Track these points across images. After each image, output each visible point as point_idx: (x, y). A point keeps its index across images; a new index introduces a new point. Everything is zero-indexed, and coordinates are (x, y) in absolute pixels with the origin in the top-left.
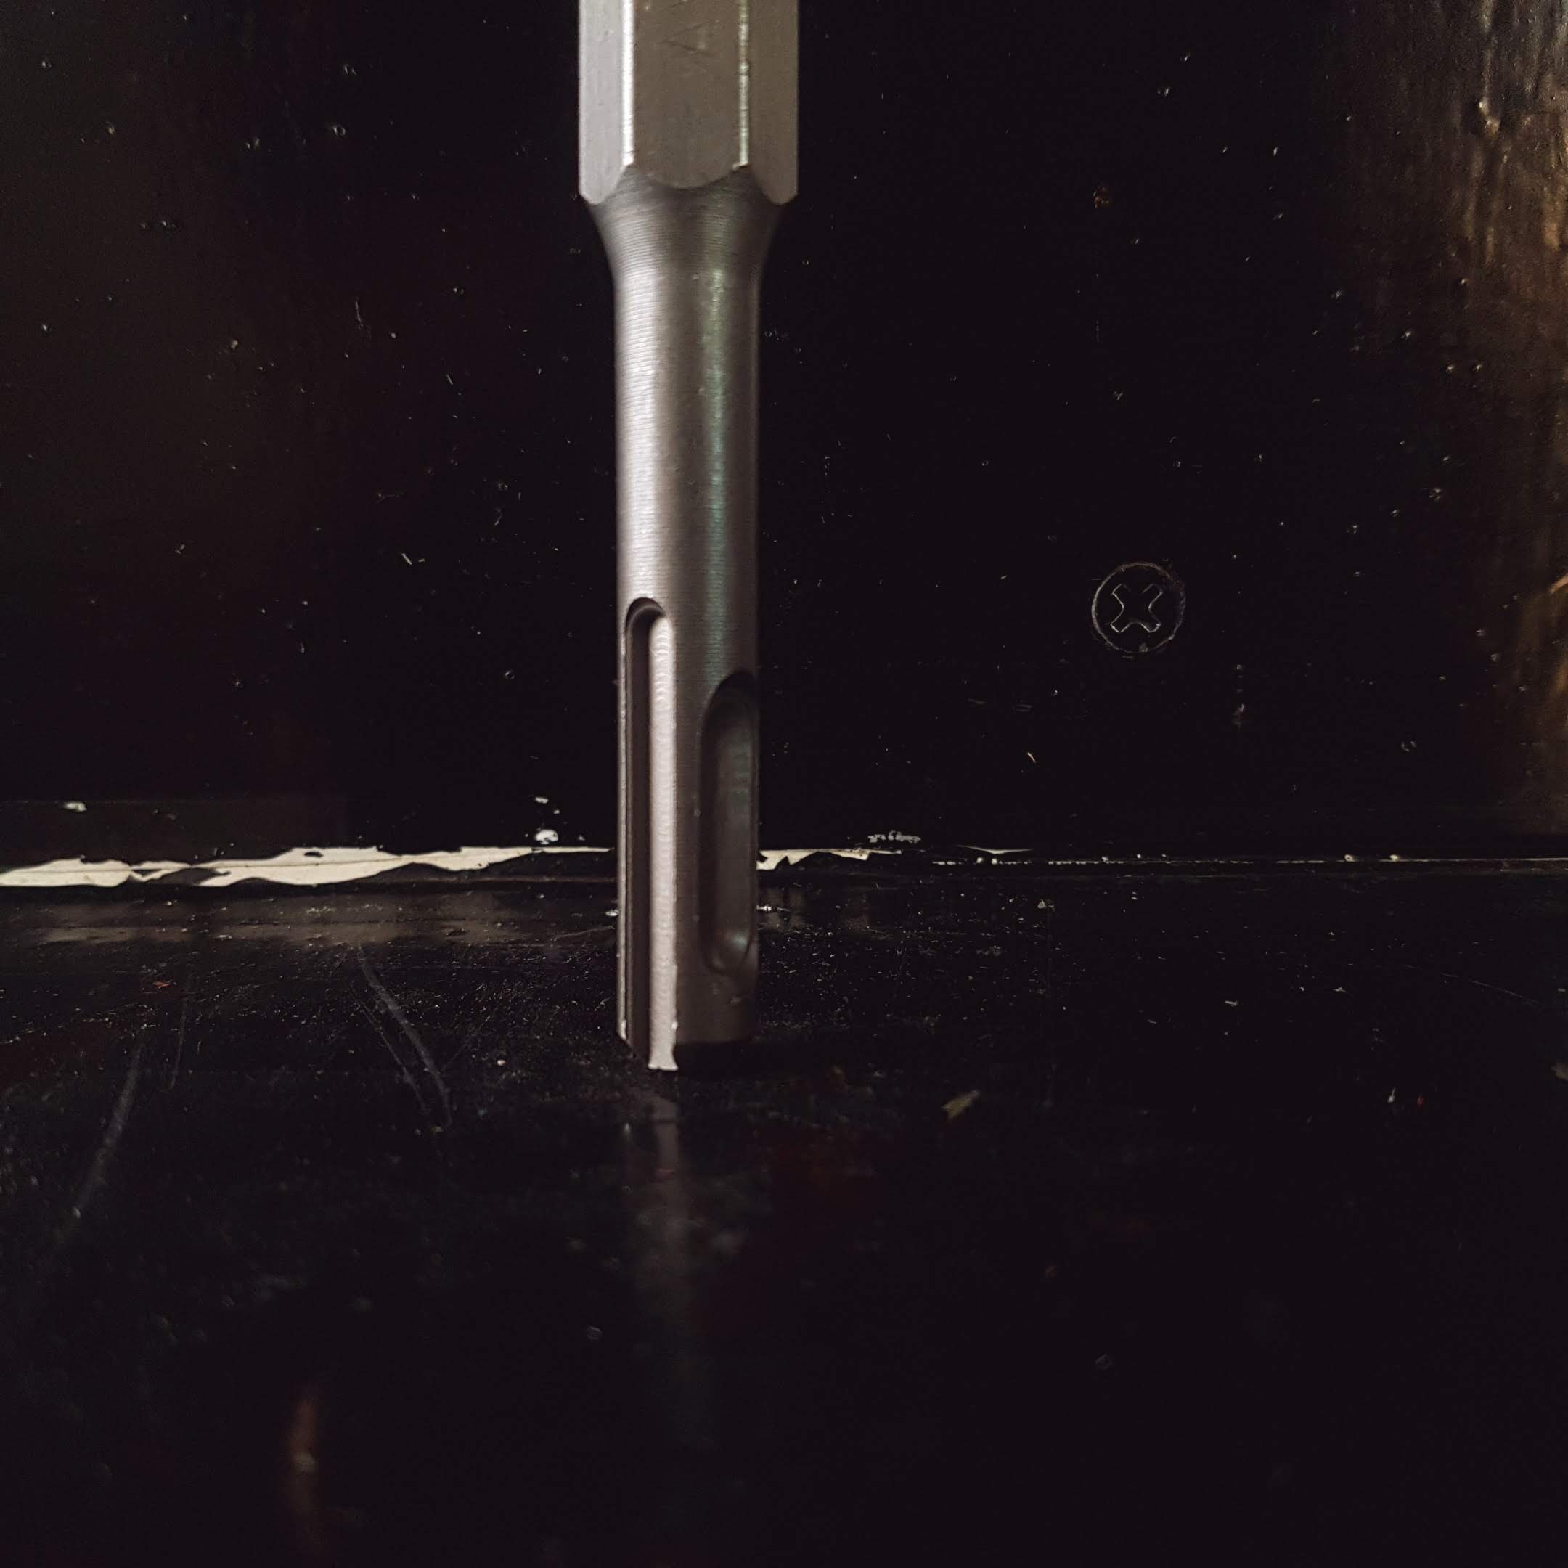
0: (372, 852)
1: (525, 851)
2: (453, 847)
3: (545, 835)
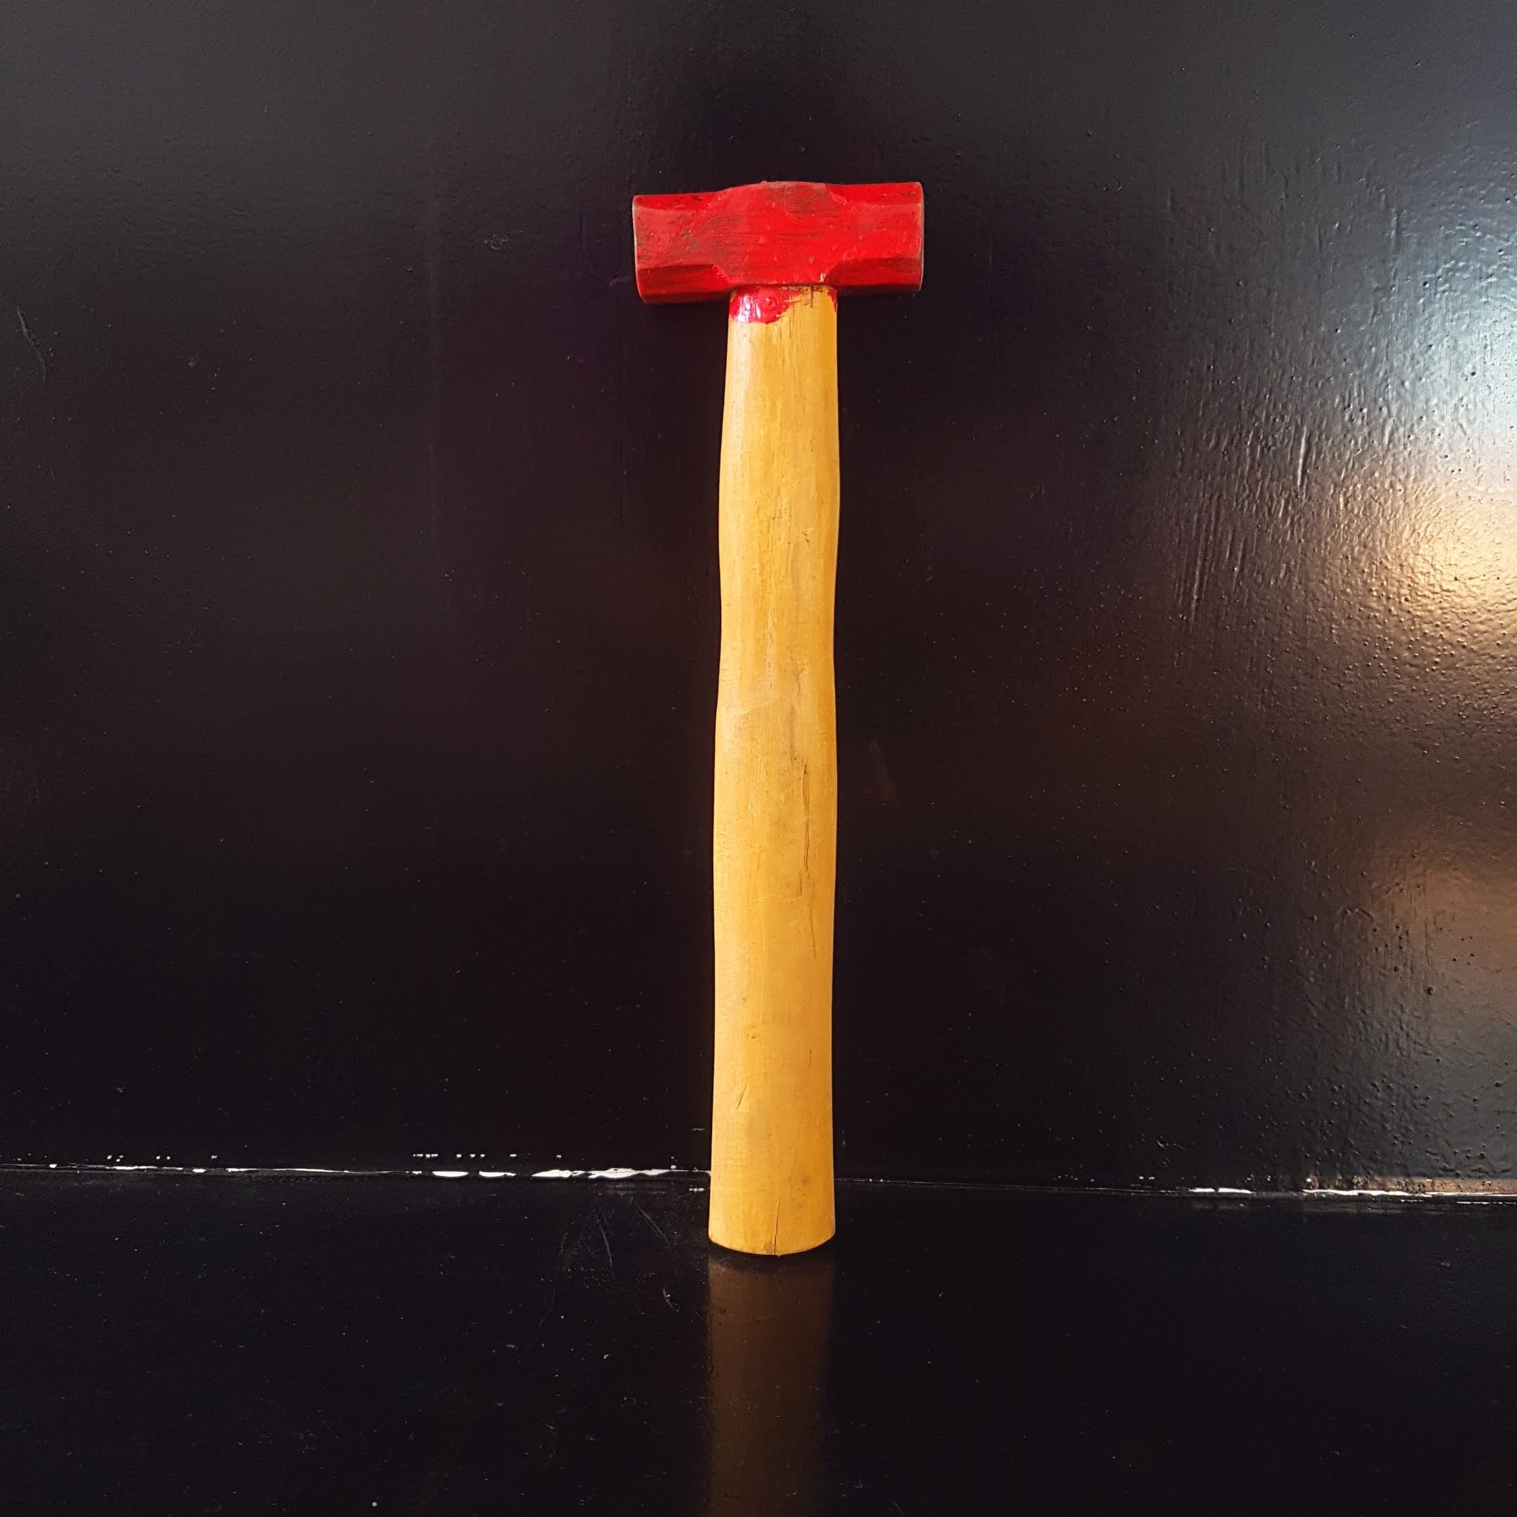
0: (630, 1170)
1: (668, 1171)
2: (650, 1169)
3: (673, 1167)
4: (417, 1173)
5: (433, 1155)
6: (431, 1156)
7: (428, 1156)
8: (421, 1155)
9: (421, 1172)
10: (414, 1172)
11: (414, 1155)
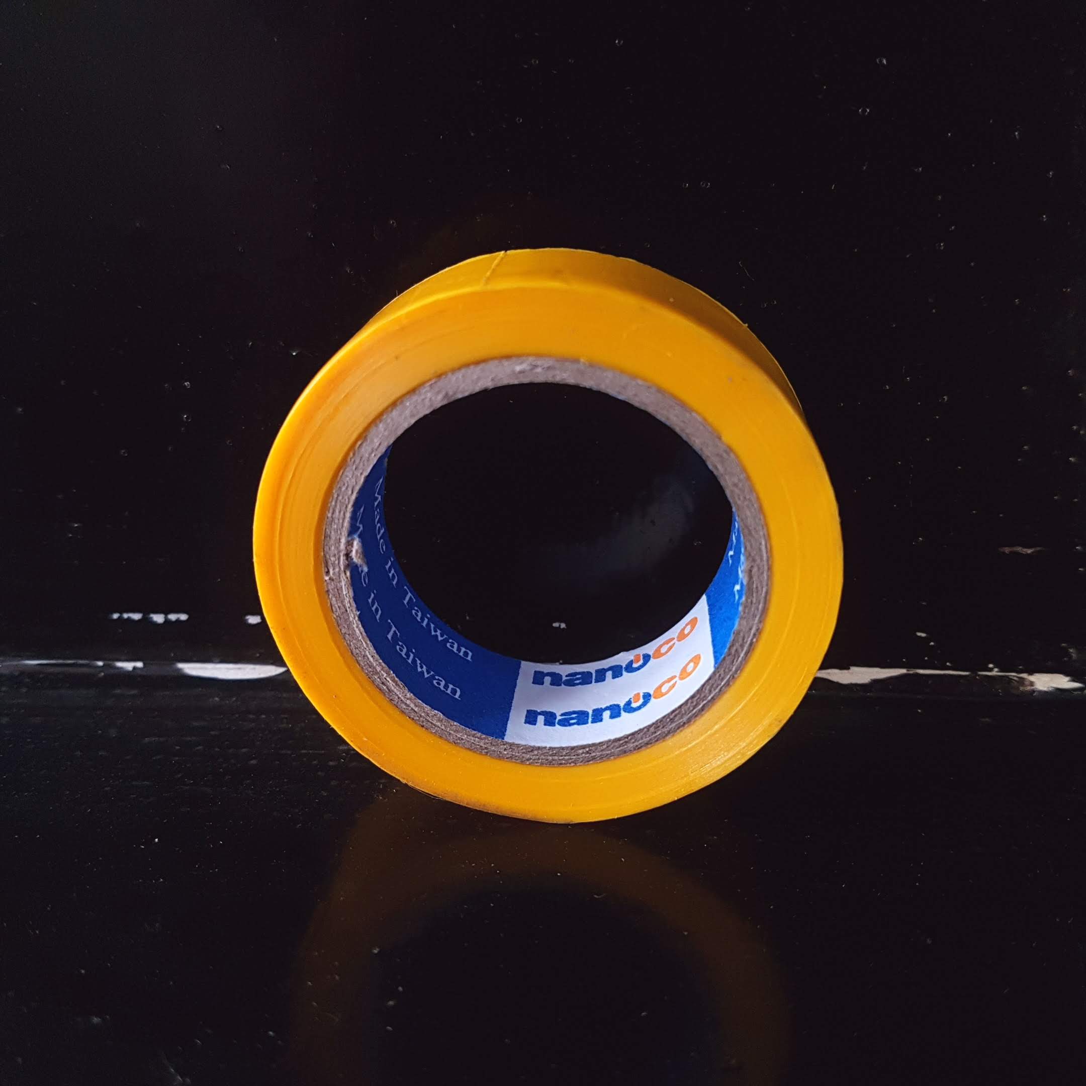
4: (128, 666)
5: (173, 617)
6: (167, 621)
7: (159, 618)
8: (137, 616)
9: (140, 664)
10: (119, 664)
11: (116, 616)
